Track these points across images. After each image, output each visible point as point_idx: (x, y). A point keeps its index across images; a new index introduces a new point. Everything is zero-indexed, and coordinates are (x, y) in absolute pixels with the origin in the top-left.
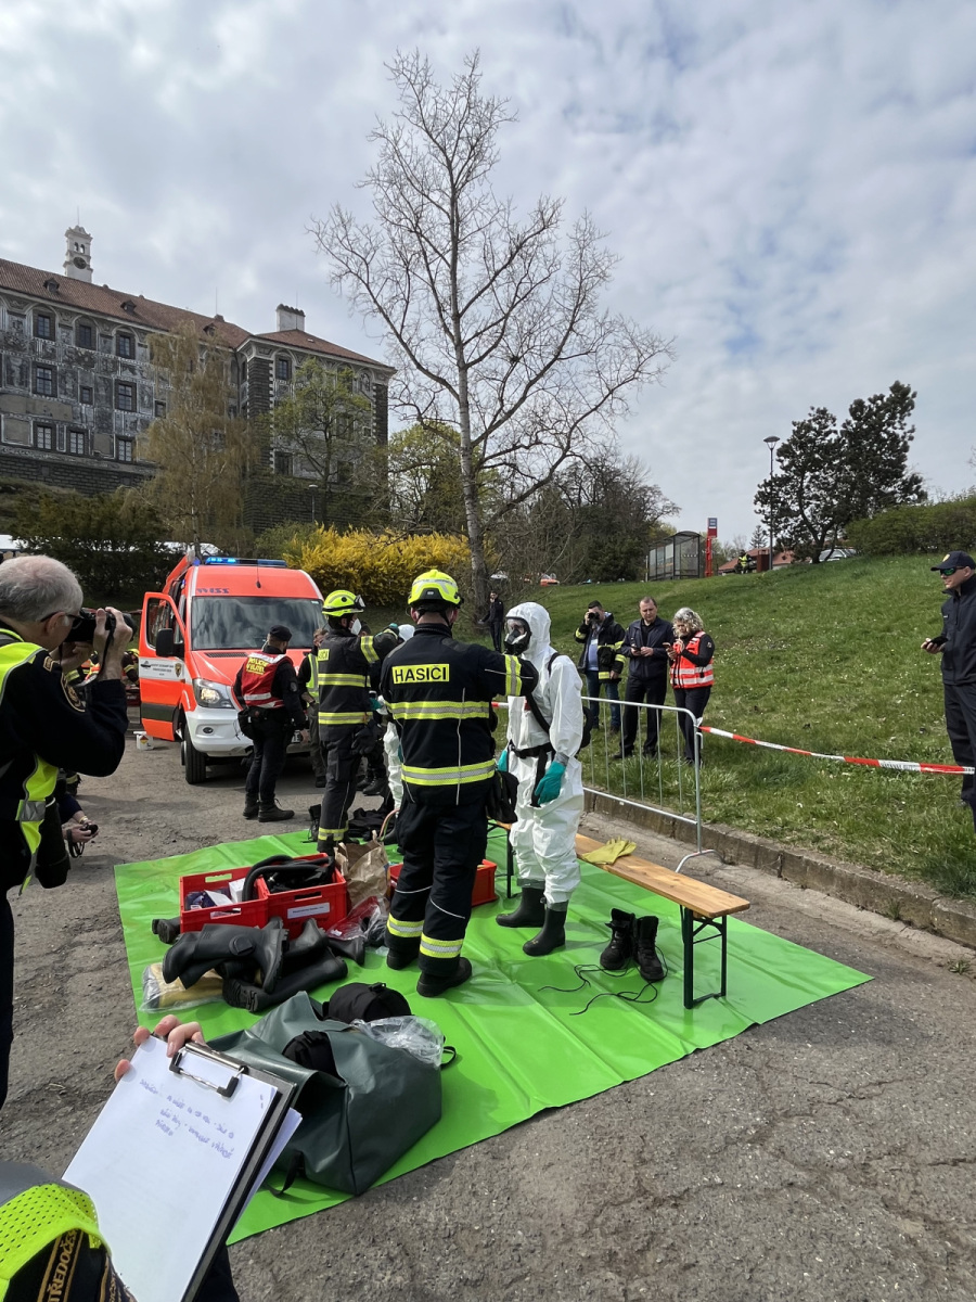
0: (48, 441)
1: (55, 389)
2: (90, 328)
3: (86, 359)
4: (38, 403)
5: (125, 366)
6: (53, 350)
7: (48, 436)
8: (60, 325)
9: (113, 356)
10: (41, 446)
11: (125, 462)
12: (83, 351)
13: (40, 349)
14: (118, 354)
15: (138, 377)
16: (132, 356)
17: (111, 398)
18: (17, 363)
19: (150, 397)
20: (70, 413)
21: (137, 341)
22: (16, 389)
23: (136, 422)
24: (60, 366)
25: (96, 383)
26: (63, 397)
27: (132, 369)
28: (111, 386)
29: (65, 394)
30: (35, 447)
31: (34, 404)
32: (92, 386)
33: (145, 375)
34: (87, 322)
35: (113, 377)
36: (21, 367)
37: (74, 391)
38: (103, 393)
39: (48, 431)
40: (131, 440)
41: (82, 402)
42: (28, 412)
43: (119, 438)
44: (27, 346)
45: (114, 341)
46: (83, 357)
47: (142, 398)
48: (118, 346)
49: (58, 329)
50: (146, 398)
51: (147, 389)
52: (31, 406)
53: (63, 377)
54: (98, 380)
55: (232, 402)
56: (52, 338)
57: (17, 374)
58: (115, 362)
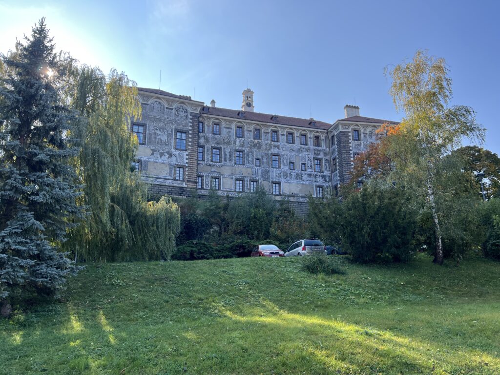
0: (241, 187)
1: (244, 161)
2: (259, 130)
3: (258, 145)
4: (237, 169)
5: (275, 146)
6: (243, 142)
7: (241, 185)
8: (247, 130)
9: (269, 142)
10: (237, 190)
11: (276, 195)
12: (256, 141)
13: (237, 143)
14: (272, 141)
15: (281, 150)
16: (278, 141)
17: (269, 163)
18: (228, 151)
19: (287, 160)
20: (251, 172)
21: (280, 133)
22: (228, 163)
23: (281, 174)
24: (246, 149)
25: (262, 156)
26: (247, 164)
27: (278, 148)
28: (269, 157)
29: (249, 163)
30: (235, 191)
31: (235, 169)
32: (261, 158)
33: (284, 149)
34: (258, 127)
35: (270, 152)
36: (230, 152)
37: (252, 161)
38: (265, 160)
39: (241, 182)
40: (279, 183)
41: (256, 166)
42: (232, 174)
43: (273, 183)
44: (233, 142)
45: (270, 135)
46: (256, 144)
47: (283, 161)
48: (272, 136)
49: (245, 132)
50: (285, 161)
51: (285, 156)
52: (233, 170)
53: (248, 155)
54: (263, 154)
55: (327, 157)
56: (243, 137)
57: (228, 156)
58: (270, 145)
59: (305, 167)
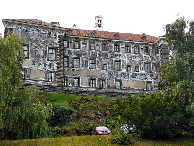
0: (94, 85)
1: (95, 66)
2: (106, 44)
4: (91, 72)
5: (117, 55)
6: (95, 53)
7: (94, 83)
8: (97, 45)
9: (113, 52)
10: (91, 86)
11: (118, 89)
12: (104, 52)
13: (91, 54)
14: (115, 51)
15: (121, 58)
16: (119, 51)
17: (113, 67)
18: (84, 59)
19: (125, 64)
20: (100, 74)
21: (121, 46)
22: (84, 68)
23: (121, 74)
24: (97, 58)
25: (108, 62)
26: (98, 68)
27: (119, 56)
28: (113, 62)
29: (99, 67)
30: (90, 87)
31: (90, 72)
32: (107, 63)
33: (123, 57)
34: (105, 43)
35: (113, 59)
36: (85, 61)
37: (101, 66)
38: (110, 65)
39: (94, 81)
40: (120, 81)
41: (104, 69)
42: (88, 75)
43: (116, 80)
44: (87, 53)
45: (113, 47)
46: (104, 54)
47: (123, 65)
48: (114, 48)
49: (96, 46)
50: (124, 65)
51: (124, 62)
52: (89, 73)
53: (98, 62)
54: (109, 61)
55: (154, 62)
56: (95, 50)
57: (84, 63)
58: (114, 54)
59: (139, 69)
